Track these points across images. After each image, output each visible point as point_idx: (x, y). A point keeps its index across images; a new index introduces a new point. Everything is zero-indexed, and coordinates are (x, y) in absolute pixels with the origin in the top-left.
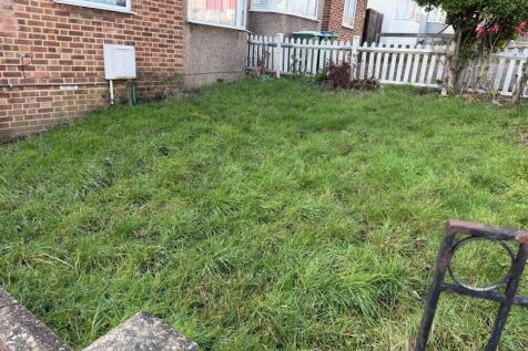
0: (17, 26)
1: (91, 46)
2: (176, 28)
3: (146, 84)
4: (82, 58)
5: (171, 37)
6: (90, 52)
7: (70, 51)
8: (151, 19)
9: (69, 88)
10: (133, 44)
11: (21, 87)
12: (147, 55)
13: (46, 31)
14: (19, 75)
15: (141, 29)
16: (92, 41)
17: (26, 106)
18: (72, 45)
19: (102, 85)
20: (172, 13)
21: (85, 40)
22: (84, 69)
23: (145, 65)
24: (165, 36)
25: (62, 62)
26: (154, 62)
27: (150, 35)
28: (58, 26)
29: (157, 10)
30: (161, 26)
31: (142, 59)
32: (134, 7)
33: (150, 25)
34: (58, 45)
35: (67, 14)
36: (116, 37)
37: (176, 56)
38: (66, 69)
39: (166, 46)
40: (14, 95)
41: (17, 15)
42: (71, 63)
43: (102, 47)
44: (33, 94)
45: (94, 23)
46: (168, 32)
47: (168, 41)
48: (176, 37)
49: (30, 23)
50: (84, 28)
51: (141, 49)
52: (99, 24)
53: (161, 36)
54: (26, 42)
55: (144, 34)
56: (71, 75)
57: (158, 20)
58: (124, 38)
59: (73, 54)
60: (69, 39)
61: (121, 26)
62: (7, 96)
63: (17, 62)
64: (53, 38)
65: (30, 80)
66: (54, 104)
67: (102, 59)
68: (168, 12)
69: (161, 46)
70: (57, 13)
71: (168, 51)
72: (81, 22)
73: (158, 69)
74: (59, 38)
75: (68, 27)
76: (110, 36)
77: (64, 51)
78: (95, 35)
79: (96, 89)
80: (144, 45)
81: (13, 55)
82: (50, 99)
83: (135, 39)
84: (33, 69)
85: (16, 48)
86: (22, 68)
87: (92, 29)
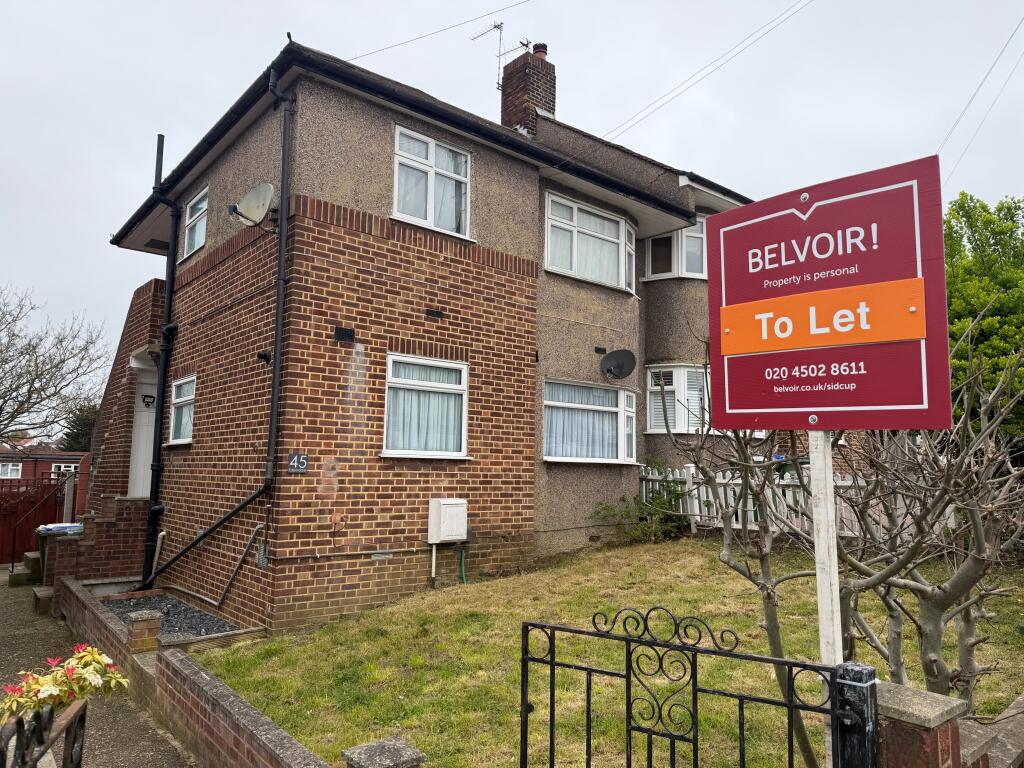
0: (336, 486)
1: (414, 503)
2: (524, 471)
3: (481, 548)
4: (403, 517)
5: (518, 483)
6: (412, 510)
7: (390, 510)
8: (492, 464)
9: (383, 557)
10: (467, 496)
11: (328, 558)
12: (484, 508)
13: (366, 489)
14: (329, 543)
15: (478, 476)
16: (417, 496)
17: (330, 581)
18: (393, 503)
19: (423, 552)
20: (521, 452)
21: (409, 496)
22: (403, 531)
23: (480, 522)
24: (510, 483)
25: (378, 525)
26: (493, 518)
27: (490, 482)
28: (380, 482)
29: (501, 452)
30: (504, 470)
31: (477, 515)
32: (471, 451)
33: (490, 470)
34: (377, 504)
35: (392, 468)
36: (446, 489)
37: (524, 508)
38: (382, 533)
39: (511, 495)
40: (320, 567)
41: (339, 474)
42: (388, 524)
43: (427, 503)
44: (339, 566)
45: (420, 475)
46: (514, 477)
47: (514, 489)
48: (524, 483)
49: (351, 482)
50: (408, 482)
51: (477, 502)
52: (427, 475)
53: (504, 483)
54: (343, 504)
55: (481, 483)
56: (387, 540)
57: (501, 464)
58: (455, 489)
59: (393, 514)
60: (390, 496)
61: (453, 476)
62: (311, 568)
63: (329, 527)
64: (372, 496)
65: (341, 549)
66: (362, 579)
67: (427, 517)
68: (514, 452)
69: (503, 495)
70: (381, 468)
71: (513, 502)
72: (406, 475)
73: (499, 527)
74: (379, 497)
75: (391, 482)
76: (439, 489)
77: (383, 510)
78: (421, 489)
79: (414, 557)
80: (481, 495)
81: (327, 519)
82: (359, 572)
83: (470, 489)
84: (345, 534)
85: (331, 512)
86: (333, 534)
87: (418, 482)
